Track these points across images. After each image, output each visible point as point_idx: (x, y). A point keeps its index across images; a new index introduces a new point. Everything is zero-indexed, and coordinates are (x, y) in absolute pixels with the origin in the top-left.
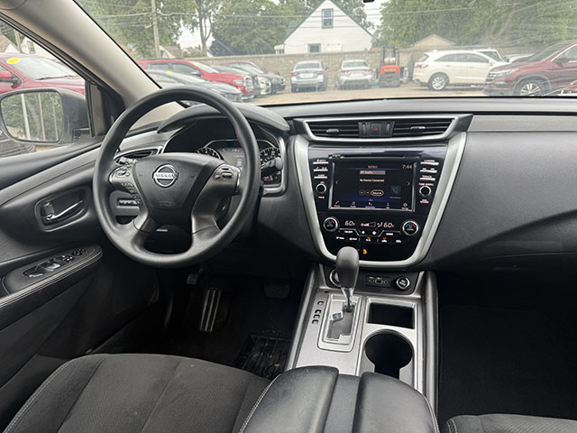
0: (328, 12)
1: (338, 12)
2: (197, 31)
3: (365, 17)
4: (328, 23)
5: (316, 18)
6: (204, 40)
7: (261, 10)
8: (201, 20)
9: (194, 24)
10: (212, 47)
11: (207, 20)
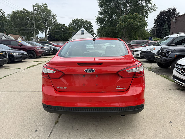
0: (83, 31)
1: (85, 31)
2: (44, 33)
3: (93, 31)
4: (83, 34)
5: (79, 33)
6: (46, 36)
7: (64, 28)
8: (45, 30)
9: (43, 31)
10: (48, 38)
11: (47, 30)
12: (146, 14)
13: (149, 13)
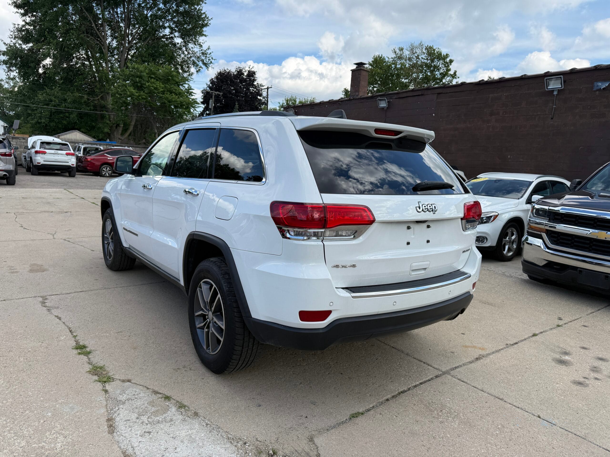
12: (184, 71)
13: (193, 70)
